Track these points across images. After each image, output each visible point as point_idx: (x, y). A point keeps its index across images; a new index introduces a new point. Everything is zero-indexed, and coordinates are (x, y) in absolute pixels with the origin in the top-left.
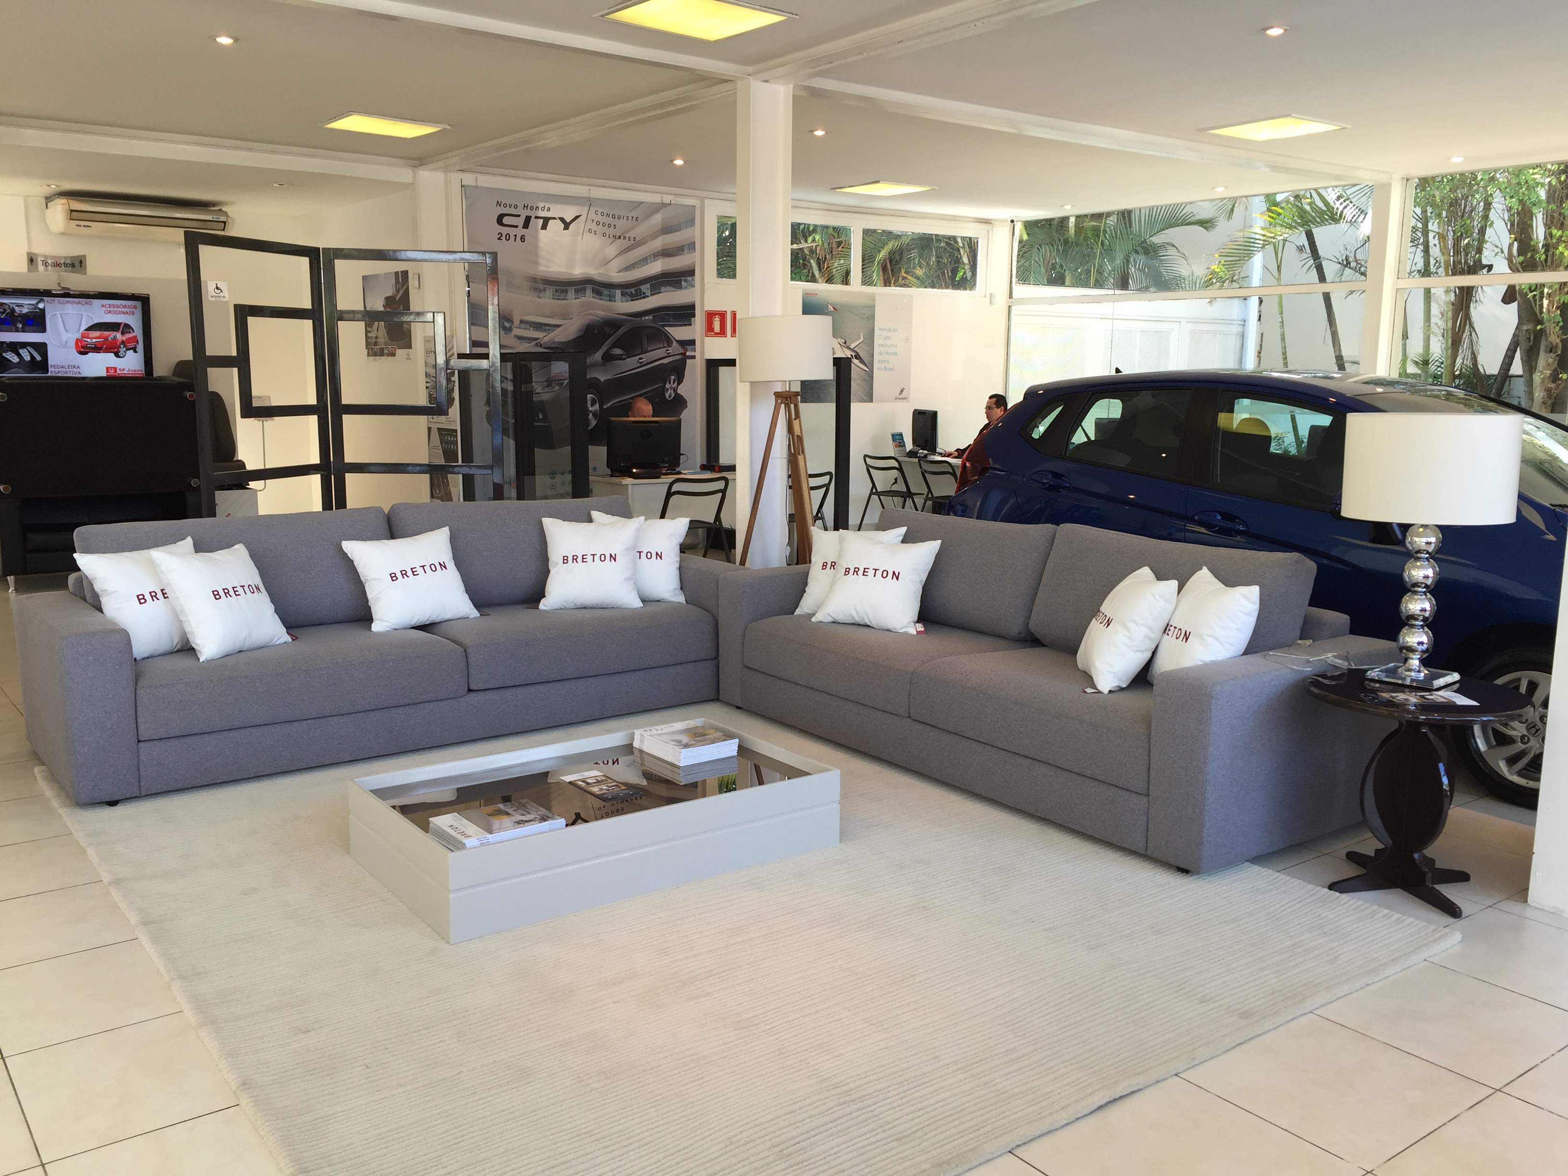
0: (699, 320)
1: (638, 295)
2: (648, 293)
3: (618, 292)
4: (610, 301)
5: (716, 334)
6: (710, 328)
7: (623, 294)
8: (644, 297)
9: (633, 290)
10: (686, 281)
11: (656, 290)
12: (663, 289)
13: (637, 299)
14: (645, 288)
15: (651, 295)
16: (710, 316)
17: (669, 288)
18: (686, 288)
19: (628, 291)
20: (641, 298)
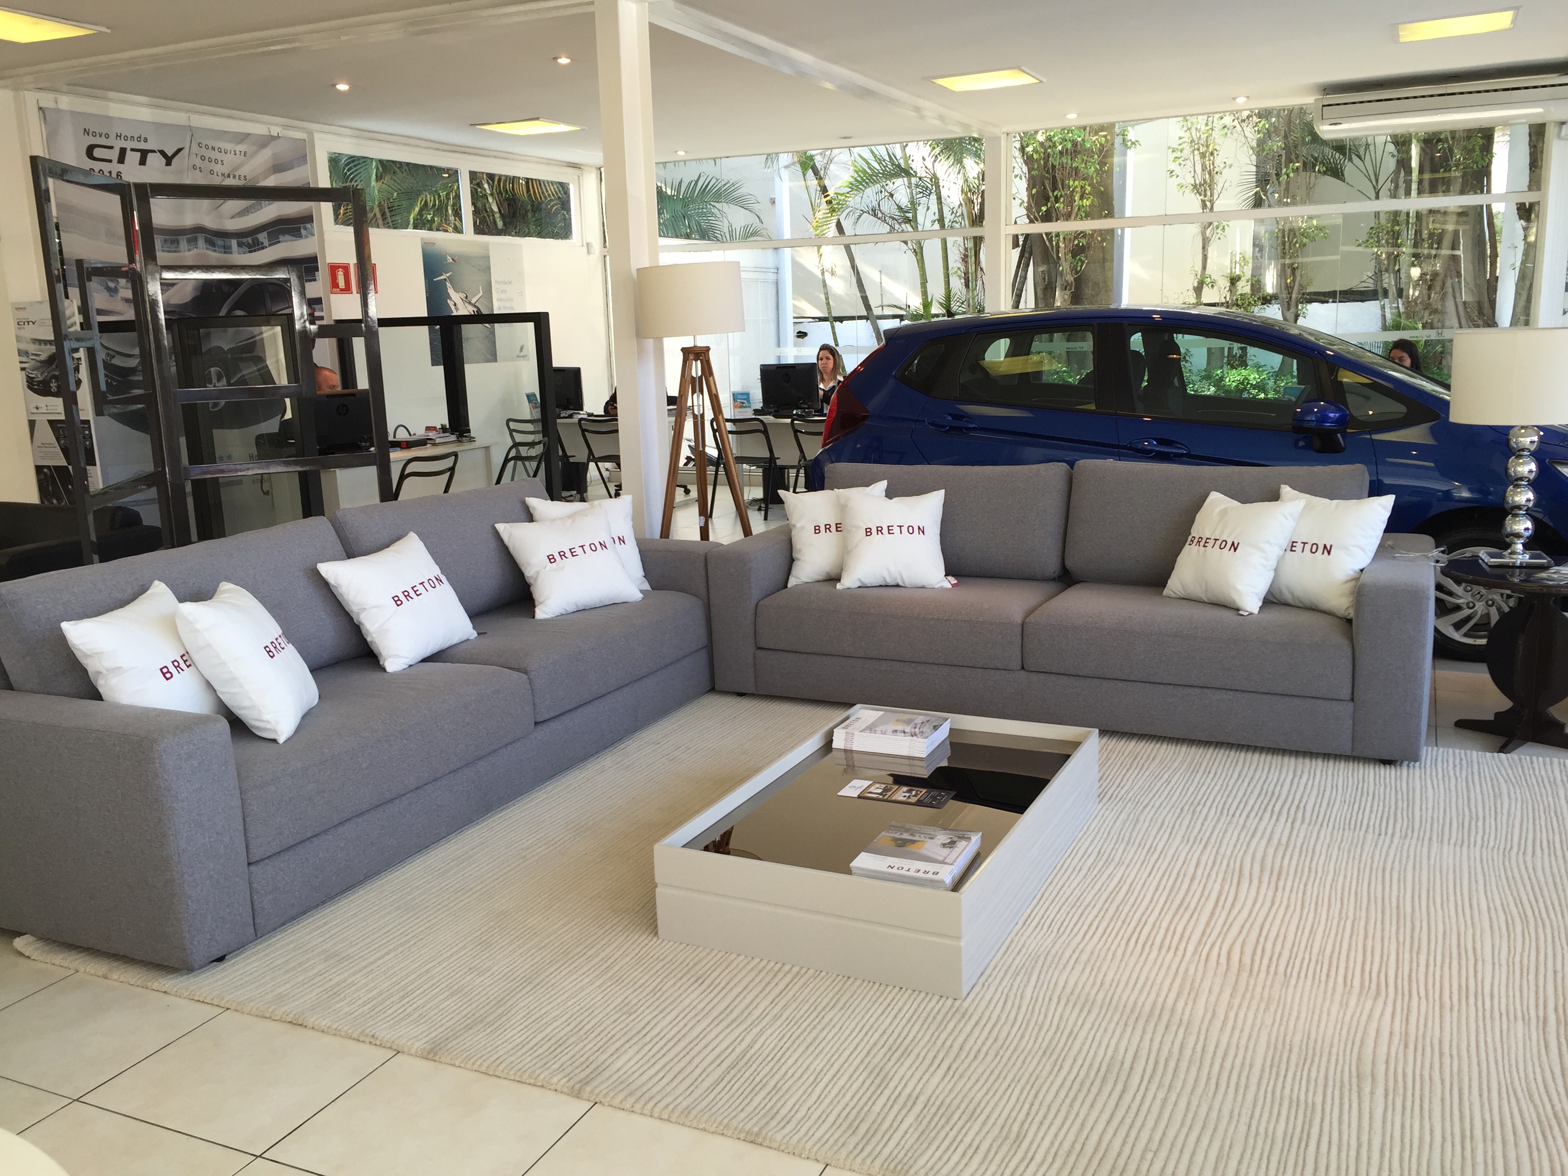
0: (323, 274)
1: (256, 246)
2: (266, 243)
3: (234, 243)
4: (225, 253)
5: (341, 290)
6: (335, 284)
7: (240, 245)
8: (263, 248)
9: (250, 240)
10: (305, 229)
11: (274, 240)
12: (281, 238)
13: (255, 251)
14: (263, 237)
15: (270, 245)
16: (334, 269)
17: (288, 237)
18: (307, 237)
19: (244, 240)
20: (259, 250)
